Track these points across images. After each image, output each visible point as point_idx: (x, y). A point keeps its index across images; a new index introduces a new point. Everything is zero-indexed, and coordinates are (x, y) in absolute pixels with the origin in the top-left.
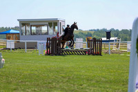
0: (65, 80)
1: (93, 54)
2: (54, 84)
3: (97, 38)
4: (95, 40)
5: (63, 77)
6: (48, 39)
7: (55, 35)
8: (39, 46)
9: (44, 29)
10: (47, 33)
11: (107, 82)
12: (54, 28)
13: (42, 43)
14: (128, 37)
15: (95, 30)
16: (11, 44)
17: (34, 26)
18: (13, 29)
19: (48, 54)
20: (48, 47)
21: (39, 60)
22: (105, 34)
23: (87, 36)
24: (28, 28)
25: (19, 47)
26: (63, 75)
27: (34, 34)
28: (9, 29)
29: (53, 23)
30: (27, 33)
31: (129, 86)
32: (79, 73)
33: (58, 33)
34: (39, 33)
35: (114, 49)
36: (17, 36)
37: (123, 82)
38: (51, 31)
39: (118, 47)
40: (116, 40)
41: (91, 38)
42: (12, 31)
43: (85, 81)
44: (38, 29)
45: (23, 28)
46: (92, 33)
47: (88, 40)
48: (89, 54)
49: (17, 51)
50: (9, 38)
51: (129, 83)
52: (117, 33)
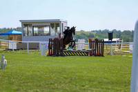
0: (67, 81)
1: (95, 55)
2: (56, 85)
3: (99, 39)
4: (97, 41)
5: (65, 78)
6: (50, 40)
7: (57, 36)
8: (41, 47)
9: (46, 30)
10: (49, 34)
11: (109, 83)
12: (56, 29)
13: (44, 44)
14: (130, 38)
15: (97, 31)
16: (13, 45)
17: (36, 27)
18: (15, 29)
19: (50, 55)
20: (50, 48)
21: (41, 61)
22: (107, 35)
23: (89, 37)
24: (30, 29)
25: (21, 47)
26: (65, 76)
27: (36, 35)
28: (12, 30)
29: (55, 24)
30: (29, 34)
31: (131, 87)
32: (81, 74)
33: (60, 34)
34: (41, 34)
35: (117, 50)
36: (19, 37)
37: (126, 83)
38: (53, 32)
39: (120, 48)
40: (118, 41)
41: (93, 39)
42: (14, 32)
43: (87, 83)
44: (41, 29)
45: (26, 29)
46: (94, 33)
47: (90, 41)
48: (91, 55)
49: (19, 52)
50: (11, 39)
51: (131, 84)
52: (119, 34)
